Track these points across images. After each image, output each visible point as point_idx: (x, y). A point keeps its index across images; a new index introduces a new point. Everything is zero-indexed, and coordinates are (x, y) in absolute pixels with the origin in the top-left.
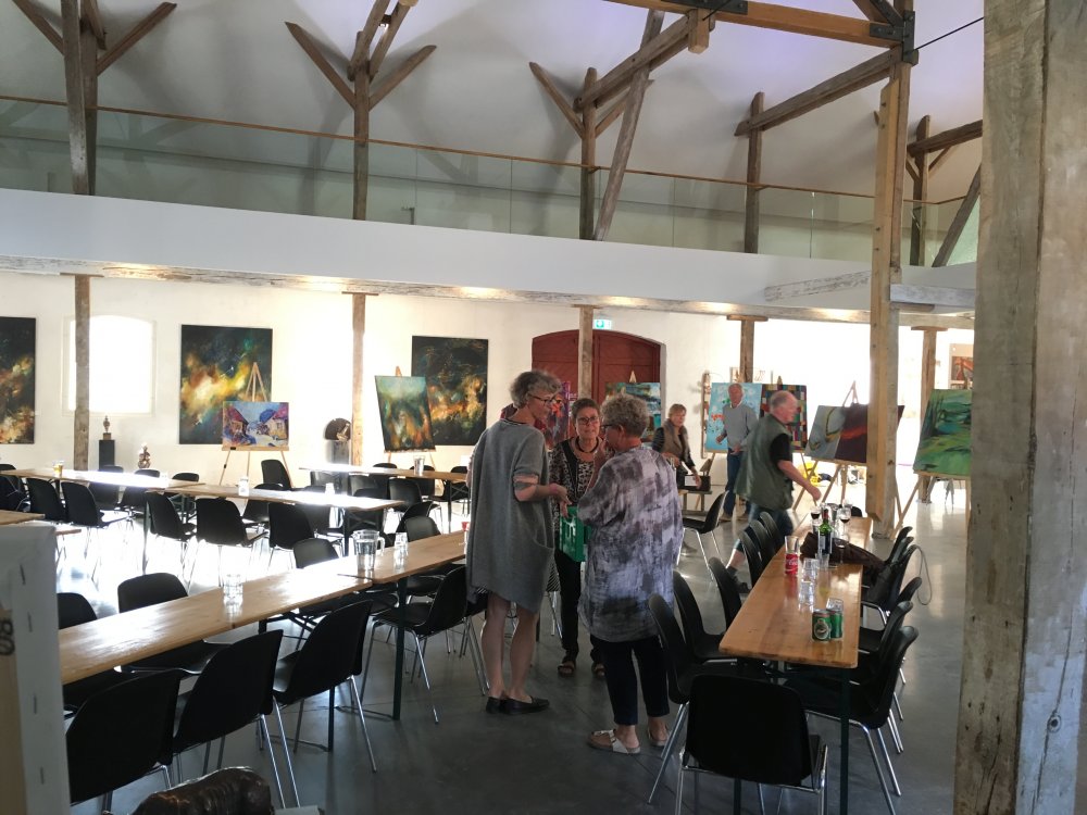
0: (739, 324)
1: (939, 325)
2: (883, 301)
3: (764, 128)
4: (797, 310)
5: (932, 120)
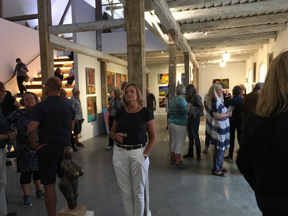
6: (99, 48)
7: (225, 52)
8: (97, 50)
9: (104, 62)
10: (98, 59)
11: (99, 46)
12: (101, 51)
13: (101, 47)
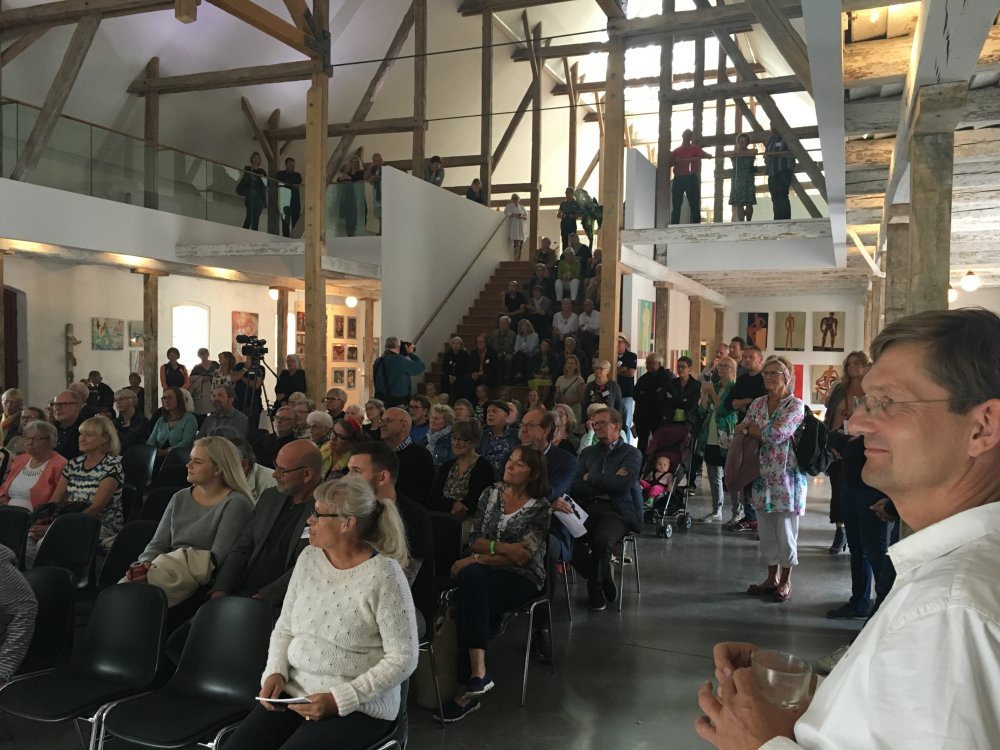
0: (142, 276)
1: (290, 286)
2: (317, 269)
3: (161, 92)
4: (191, 266)
5: (282, 112)
6: (659, 255)
7: (967, 271)
8: (655, 259)
9: (666, 290)
10: (655, 282)
11: (659, 252)
12: (665, 263)
13: (665, 254)
